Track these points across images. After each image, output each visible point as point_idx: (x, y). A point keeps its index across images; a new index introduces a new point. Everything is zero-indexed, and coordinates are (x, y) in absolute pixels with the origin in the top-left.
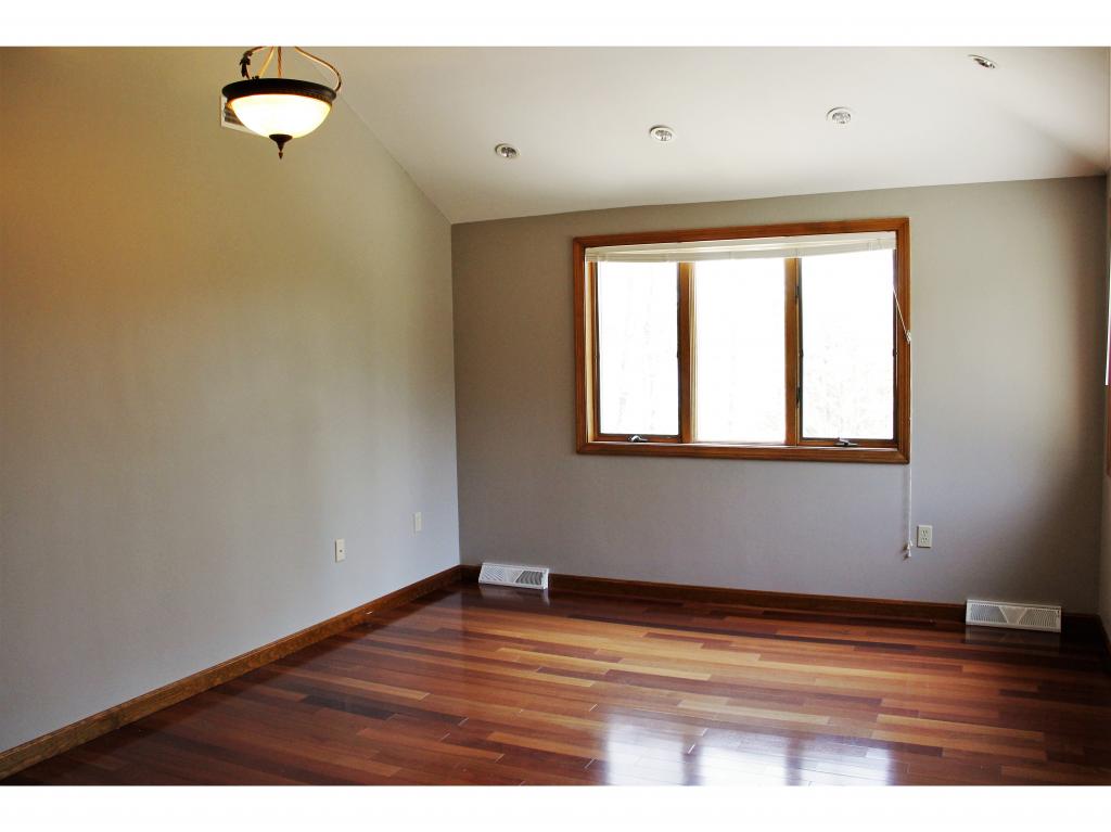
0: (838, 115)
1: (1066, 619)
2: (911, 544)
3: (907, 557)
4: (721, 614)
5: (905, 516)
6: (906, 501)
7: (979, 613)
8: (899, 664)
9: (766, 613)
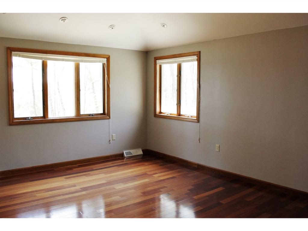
0: (112, 27)
1: (143, 151)
2: (111, 140)
3: (110, 143)
4: (71, 169)
5: (109, 132)
6: (109, 128)
7: (127, 153)
8: (136, 166)
9: (79, 166)
